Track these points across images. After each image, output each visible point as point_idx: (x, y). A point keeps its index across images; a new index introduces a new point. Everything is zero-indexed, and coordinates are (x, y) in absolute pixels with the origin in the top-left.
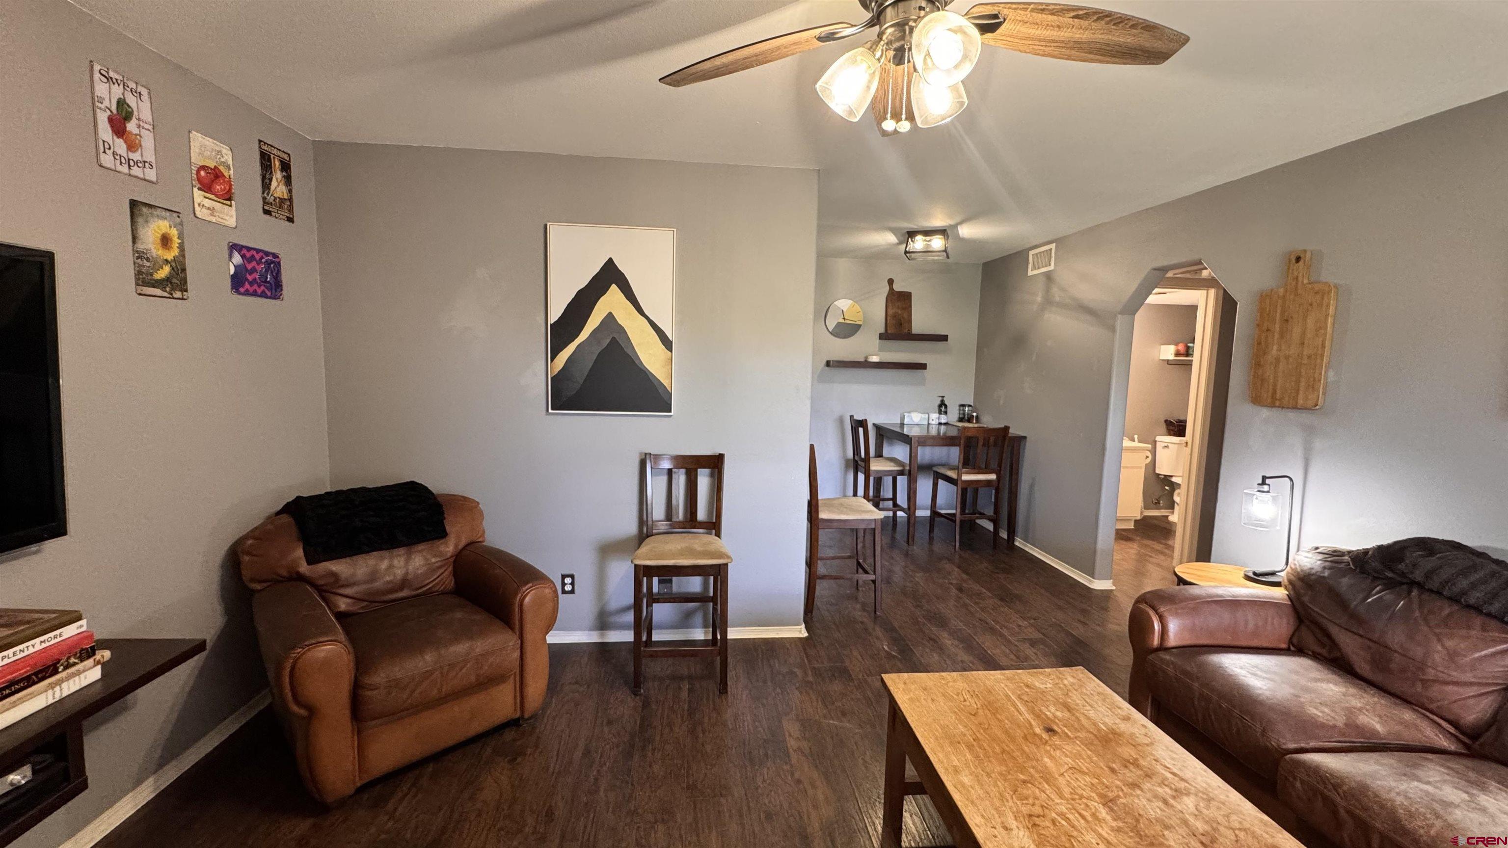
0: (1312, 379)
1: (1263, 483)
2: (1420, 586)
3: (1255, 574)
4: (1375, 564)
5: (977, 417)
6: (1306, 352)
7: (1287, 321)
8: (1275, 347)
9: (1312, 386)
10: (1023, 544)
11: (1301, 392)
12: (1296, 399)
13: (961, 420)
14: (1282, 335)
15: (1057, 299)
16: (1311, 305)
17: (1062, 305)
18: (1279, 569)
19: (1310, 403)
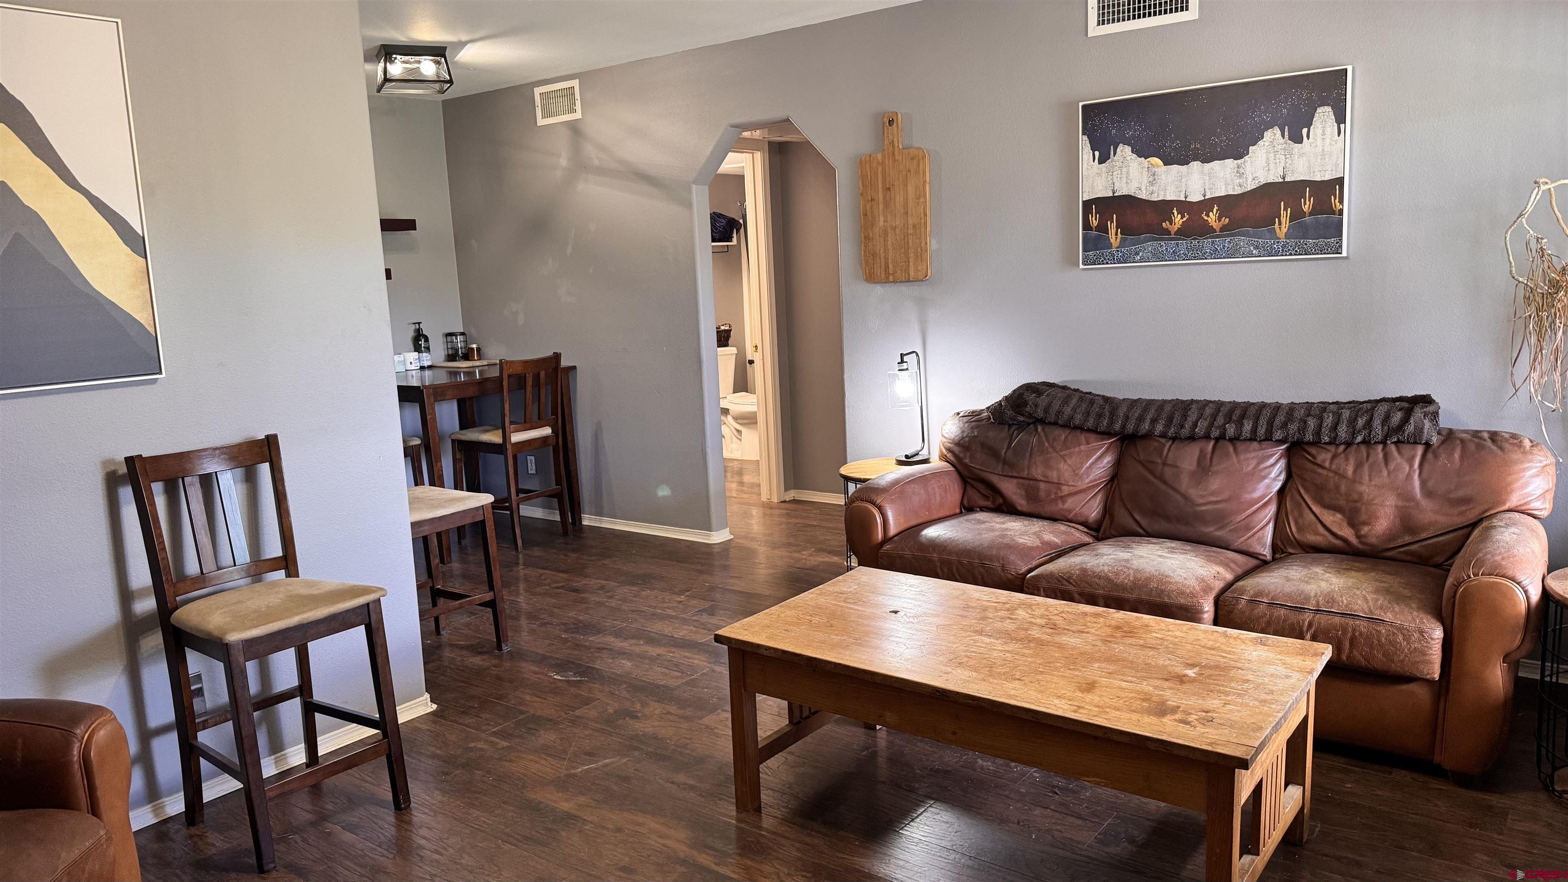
0: (919, 249)
1: (902, 362)
2: (1042, 421)
3: (907, 457)
4: (1010, 413)
5: (479, 349)
6: (911, 221)
7: (889, 189)
8: (882, 219)
9: (921, 255)
10: (595, 520)
11: (911, 264)
12: (907, 271)
13: (451, 357)
14: (886, 205)
15: (596, 162)
16: (909, 171)
17: (601, 171)
18: (920, 449)
19: (921, 276)
